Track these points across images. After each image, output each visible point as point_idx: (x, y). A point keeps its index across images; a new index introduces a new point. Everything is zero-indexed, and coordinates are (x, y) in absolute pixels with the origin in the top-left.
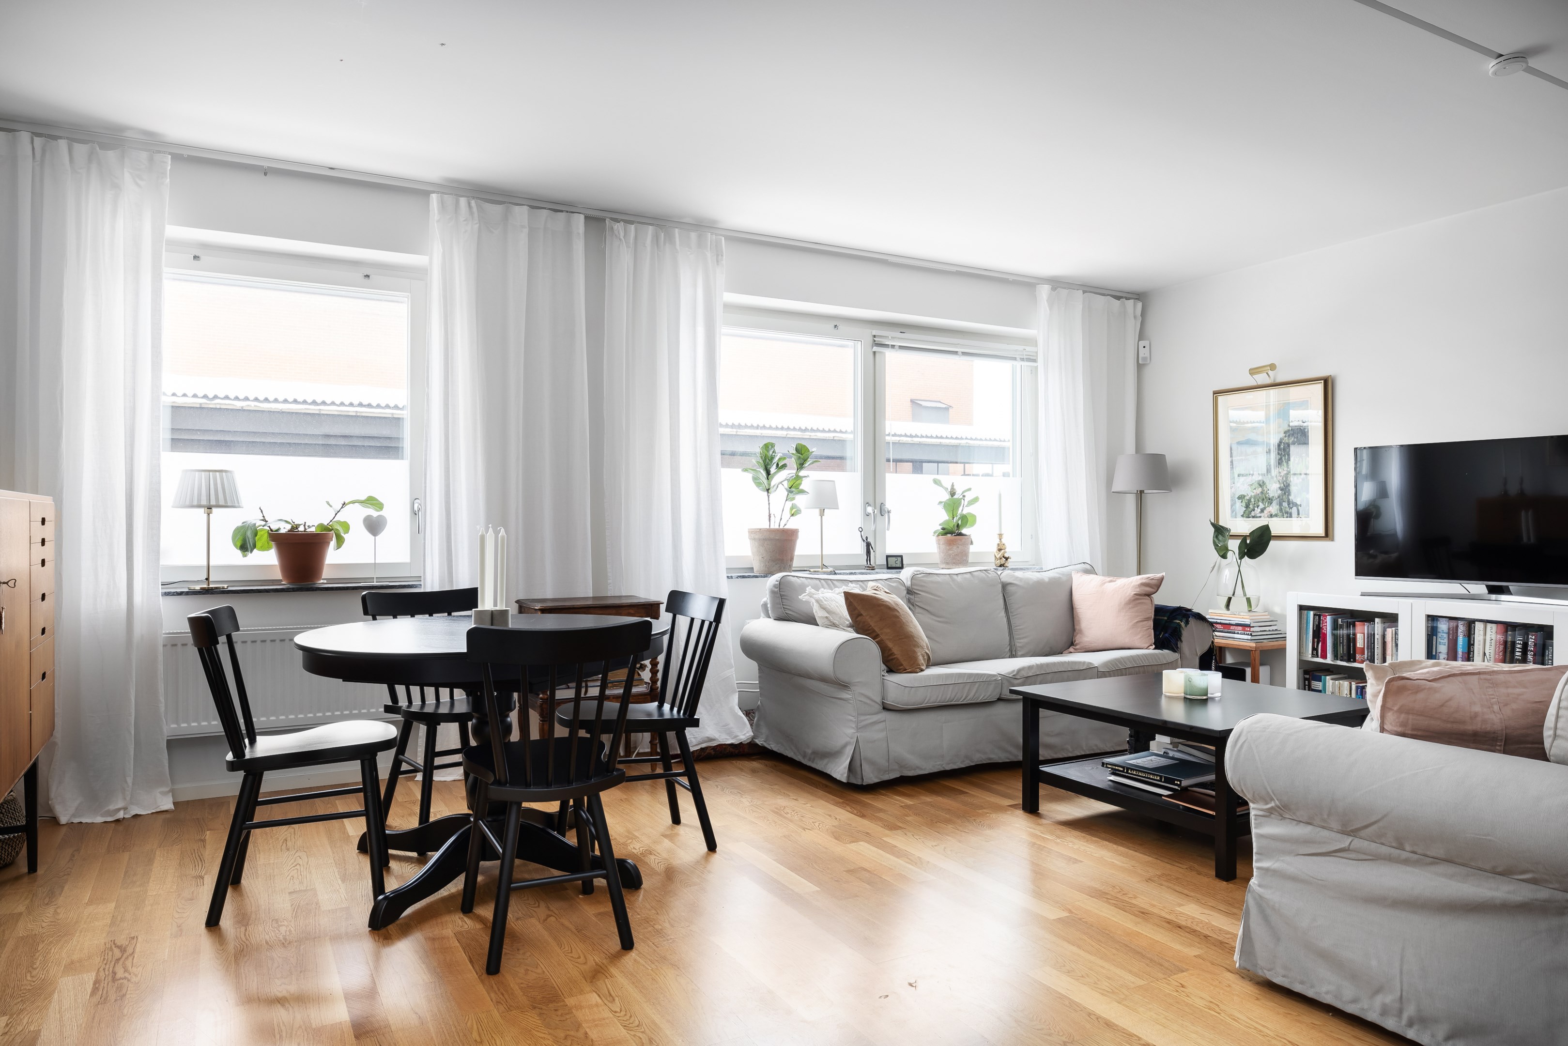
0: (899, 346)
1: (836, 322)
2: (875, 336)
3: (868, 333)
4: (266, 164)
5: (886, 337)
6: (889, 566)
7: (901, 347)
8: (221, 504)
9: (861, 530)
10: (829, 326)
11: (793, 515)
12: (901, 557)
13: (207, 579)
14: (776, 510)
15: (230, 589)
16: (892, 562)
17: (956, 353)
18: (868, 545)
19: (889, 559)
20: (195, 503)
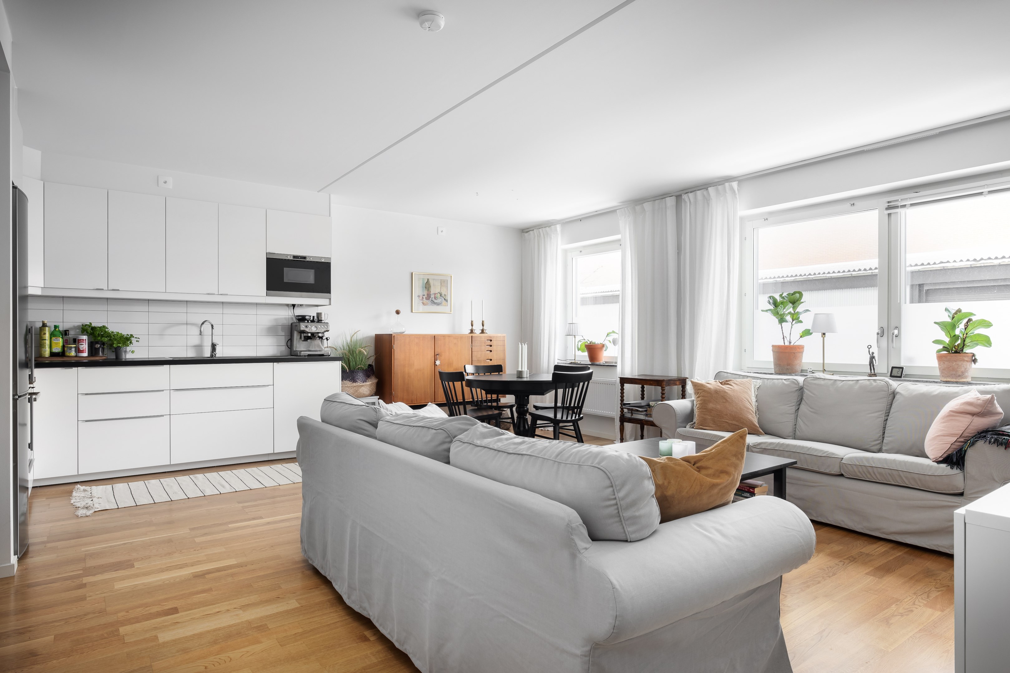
0: (911, 204)
1: (852, 201)
2: (889, 202)
3: (883, 202)
4: (580, 217)
5: (897, 201)
6: (893, 375)
7: (912, 205)
8: (571, 334)
9: (869, 347)
10: (847, 205)
11: (801, 337)
12: (902, 368)
13: (575, 359)
14: (787, 334)
15: (581, 363)
16: (895, 372)
17: (981, 194)
18: (872, 358)
19: (894, 369)
20: (567, 334)
